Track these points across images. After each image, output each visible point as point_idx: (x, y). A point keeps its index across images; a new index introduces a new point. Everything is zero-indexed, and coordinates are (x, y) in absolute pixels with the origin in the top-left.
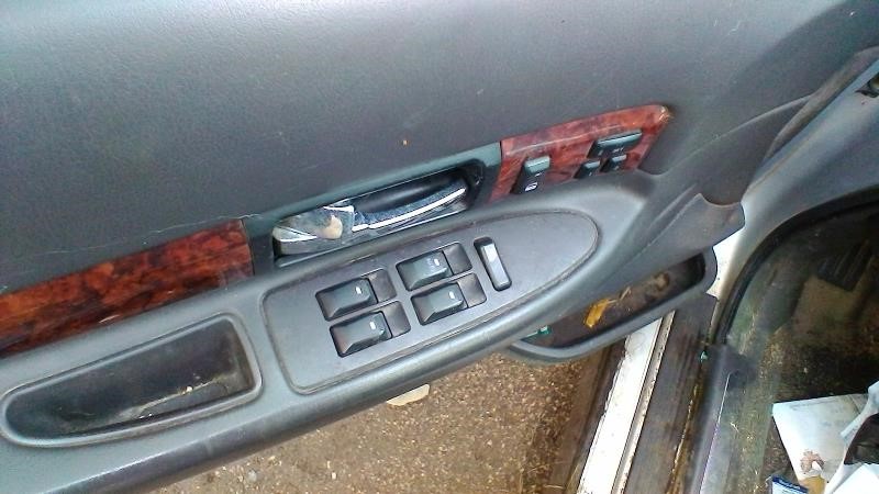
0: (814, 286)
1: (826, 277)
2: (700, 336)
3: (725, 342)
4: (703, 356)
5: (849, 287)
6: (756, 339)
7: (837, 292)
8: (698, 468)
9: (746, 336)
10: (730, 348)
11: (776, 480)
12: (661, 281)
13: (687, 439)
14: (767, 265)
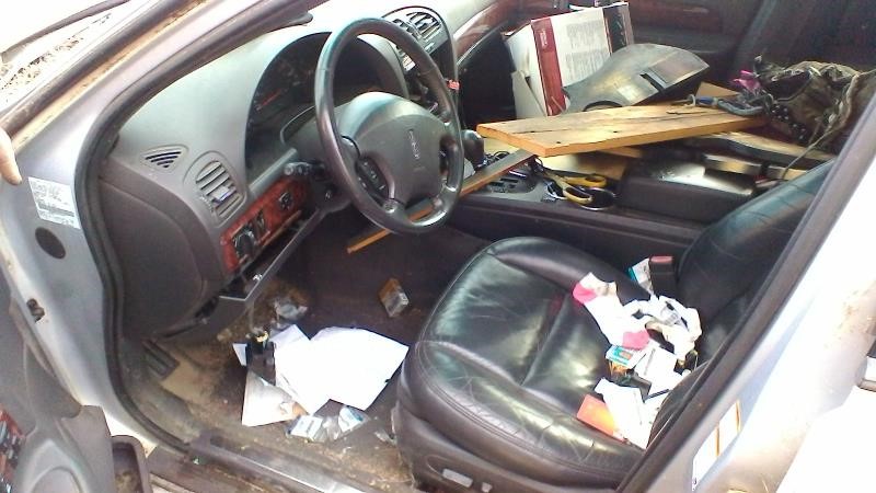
0: (170, 384)
1: (165, 375)
2: (181, 462)
3: (188, 444)
4: (196, 462)
5: (176, 364)
6: (193, 426)
7: (177, 372)
8: (267, 474)
9: (189, 431)
10: (193, 441)
11: (289, 432)
12: (127, 478)
13: (248, 480)
14: (141, 407)
